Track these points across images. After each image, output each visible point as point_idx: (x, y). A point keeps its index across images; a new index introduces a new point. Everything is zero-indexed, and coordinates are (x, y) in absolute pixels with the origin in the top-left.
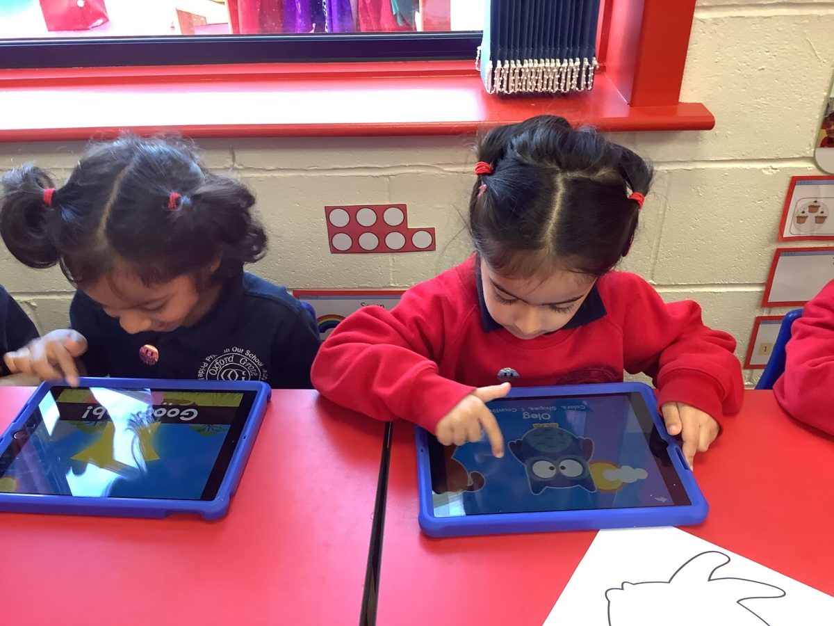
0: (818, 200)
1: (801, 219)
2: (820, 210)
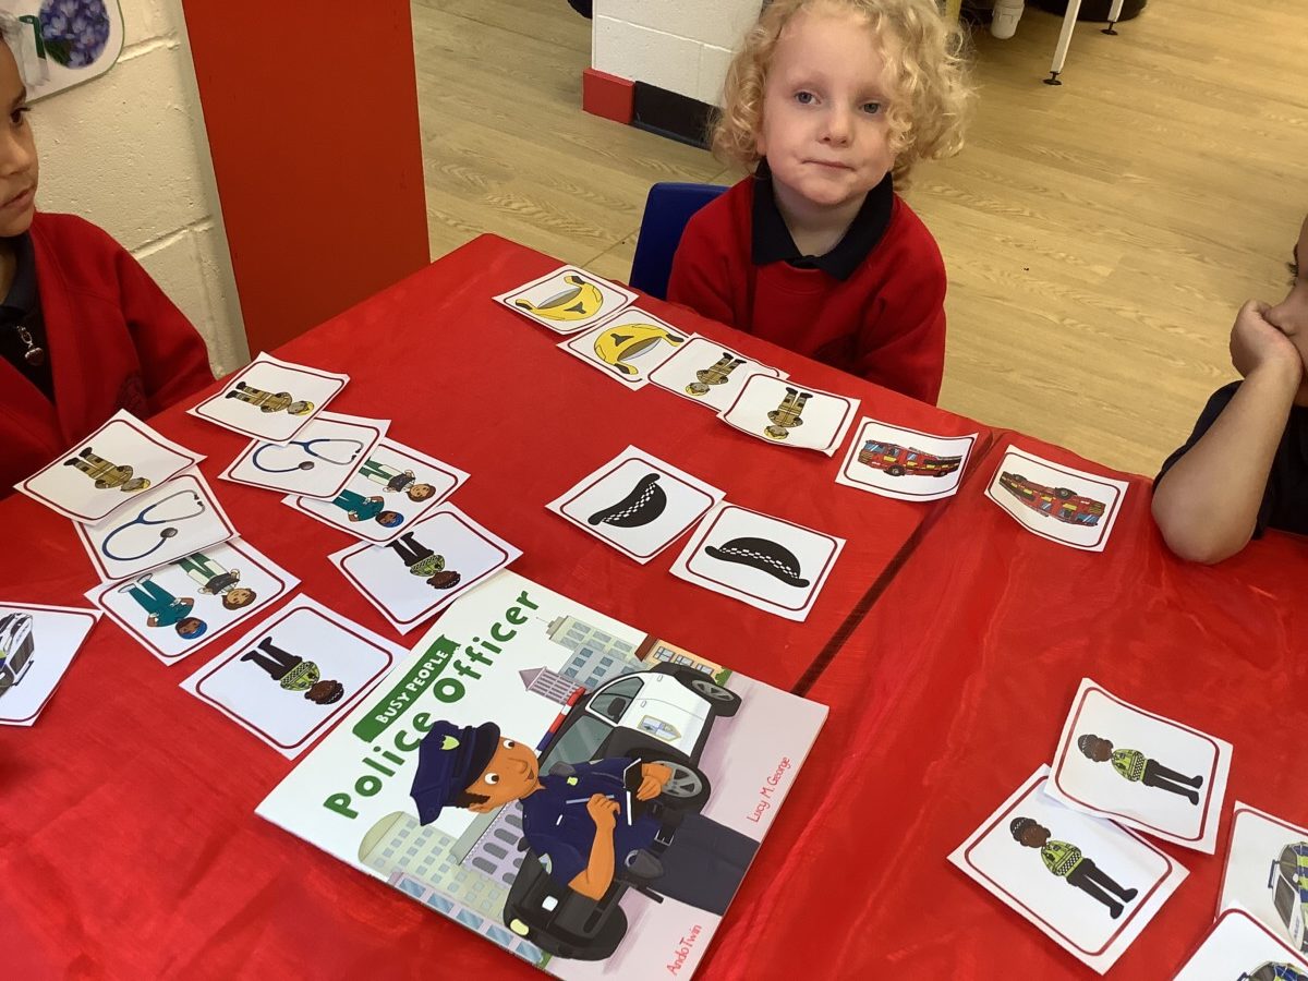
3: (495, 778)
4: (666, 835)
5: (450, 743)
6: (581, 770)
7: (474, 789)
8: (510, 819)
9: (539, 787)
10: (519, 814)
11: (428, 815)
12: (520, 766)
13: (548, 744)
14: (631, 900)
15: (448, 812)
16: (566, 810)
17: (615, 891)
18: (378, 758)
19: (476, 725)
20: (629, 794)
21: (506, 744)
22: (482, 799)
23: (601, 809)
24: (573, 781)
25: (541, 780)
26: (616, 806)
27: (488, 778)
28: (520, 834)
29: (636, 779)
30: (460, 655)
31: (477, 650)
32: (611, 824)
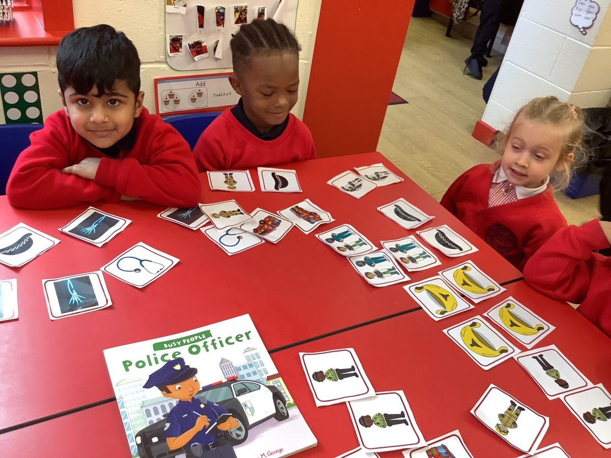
0: (172, 91)
1: (166, 103)
2: (175, 97)
3: (179, 388)
4: (214, 446)
5: (178, 367)
6: (209, 405)
7: (169, 387)
9: (190, 401)
10: (175, 405)
11: (148, 386)
12: (191, 389)
13: (206, 389)
15: (155, 389)
16: (190, 414)
17: (179, 451)
18: (152, 358)
19: (191, 367)
20: (216, 423)
21: (194, 379)
22: (168, 392)
23: (202, 421)
24: (202, 406)
25: (193, 399)
26: (208, 424)
27: (177, 386)
28: (169, 411)
29: (224, 419)
30: (209, 340)
31: (217, 341)
32: (201, 429)
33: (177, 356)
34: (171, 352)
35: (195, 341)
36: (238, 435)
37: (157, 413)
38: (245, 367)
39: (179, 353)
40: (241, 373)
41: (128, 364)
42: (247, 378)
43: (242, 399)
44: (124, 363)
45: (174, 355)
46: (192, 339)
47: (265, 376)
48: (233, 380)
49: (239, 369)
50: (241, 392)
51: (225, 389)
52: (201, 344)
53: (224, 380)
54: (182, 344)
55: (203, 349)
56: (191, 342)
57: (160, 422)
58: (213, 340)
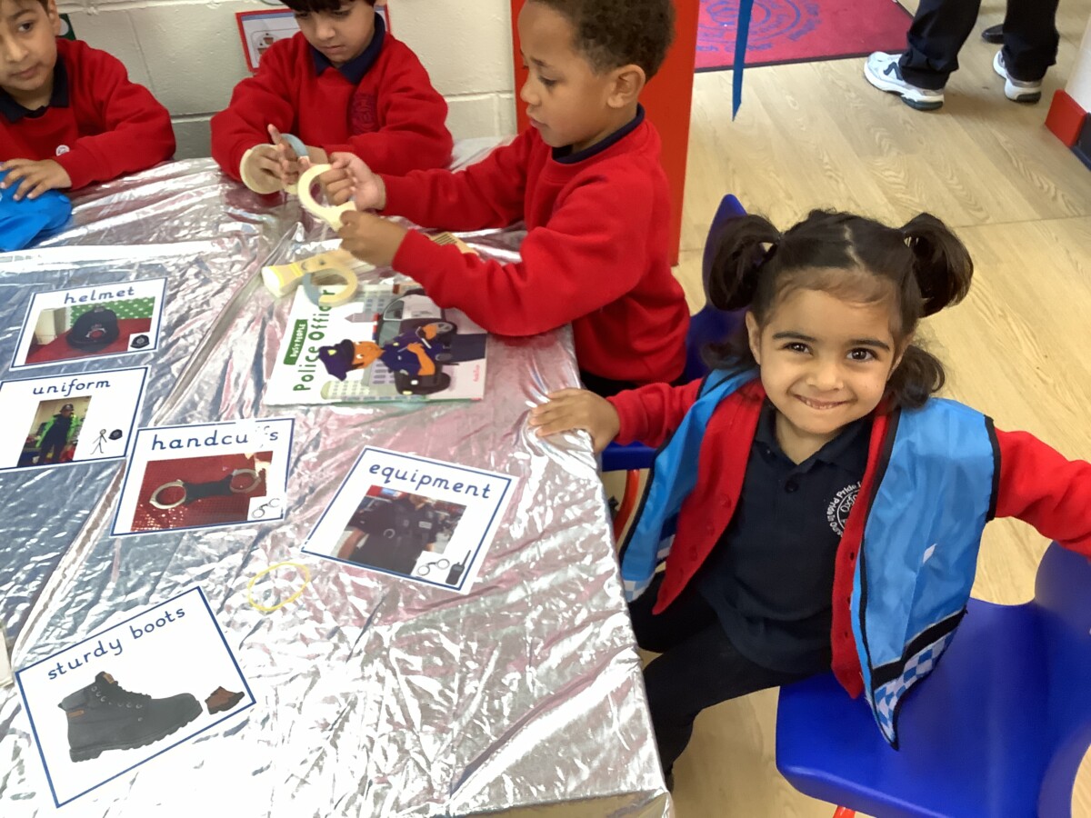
3: (362, 356)
4: (447, 344)
5: (332, 352)
6: (397, 339)
7: (355, 362)
8: (378, 365)
9: (383, 351)
10: (381, 362)
11: (342, 377)
12: (369, 348)
13: (376, 336)
14: (446, 369)
15: (350, 374)
16: (400, 354)
17: (438, 369)
18: (304, 368)
19: (339, 342)
20: (423, 340)
21: (357, 344)
22: (360, 365)
23: (414, 348)
24: (396, 344)
25: (383, 349)
26: (420, 345)
27: (359, 357)
28: (386, 368)
29: (423, 334)
30: (310, 322)
31: (318, 318)
32: (422, 350)
33: (316, 349)
34: (305, 352)
35: (305, 331)
36: (447, 328)
37: (384, 377)
38: (367, 305)
39: (313, 348)
40: (375, 308)
41: (299, 387)
42: (384, 307)
43: (407, 316)
44: (296, 389)
45: (313, 352)
46: (300, 333)
47: (391, 294)
48: (379, 318)
49: (367, 311)
50: (398, 314)
51: (385, 325)
52: (310, 330)
53: (375, 323)
54: (302, 343)
55: (319, 330)
56: (304, 336)
57: (396, 376)
58: (314, 320)
